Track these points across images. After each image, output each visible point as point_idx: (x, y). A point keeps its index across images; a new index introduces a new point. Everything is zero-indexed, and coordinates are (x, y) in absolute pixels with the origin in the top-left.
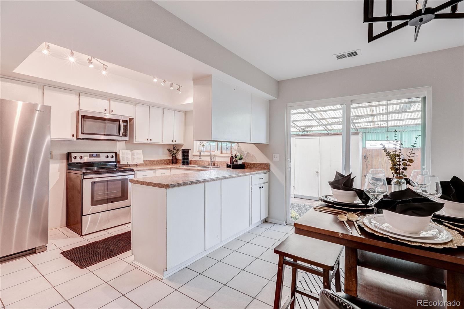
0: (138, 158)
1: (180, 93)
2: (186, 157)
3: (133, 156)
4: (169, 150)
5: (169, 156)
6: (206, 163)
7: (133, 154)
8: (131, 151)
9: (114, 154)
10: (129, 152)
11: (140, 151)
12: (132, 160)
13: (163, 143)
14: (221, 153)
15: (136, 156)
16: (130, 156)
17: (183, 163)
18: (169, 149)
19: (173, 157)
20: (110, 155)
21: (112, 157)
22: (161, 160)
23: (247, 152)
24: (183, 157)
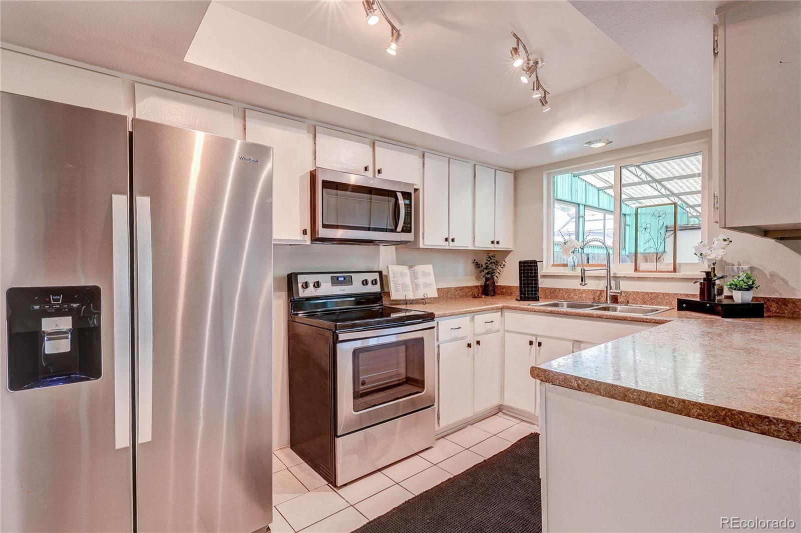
0: (426, 285)
1: (547, 109)
2: (532, 280)
3: (415, 279)
4: (477, 265)
5: (478, 278)
6: (584, 295)
7: (414, 276)
8: (411, 267)
9: (376, 276)
10: (405, 269)
11: (429, 268)
12: (412, 289)
13: (475, 247)
14: (636, 270)
15: (421, 281)
16: (408, 280)
17: (525, 294)
18: (477, 263)
19: (487, 279)
20: (370, 277)
21: (374, 282)
22: (463, 287)
23: (746, 267)
24: (524, 280)
